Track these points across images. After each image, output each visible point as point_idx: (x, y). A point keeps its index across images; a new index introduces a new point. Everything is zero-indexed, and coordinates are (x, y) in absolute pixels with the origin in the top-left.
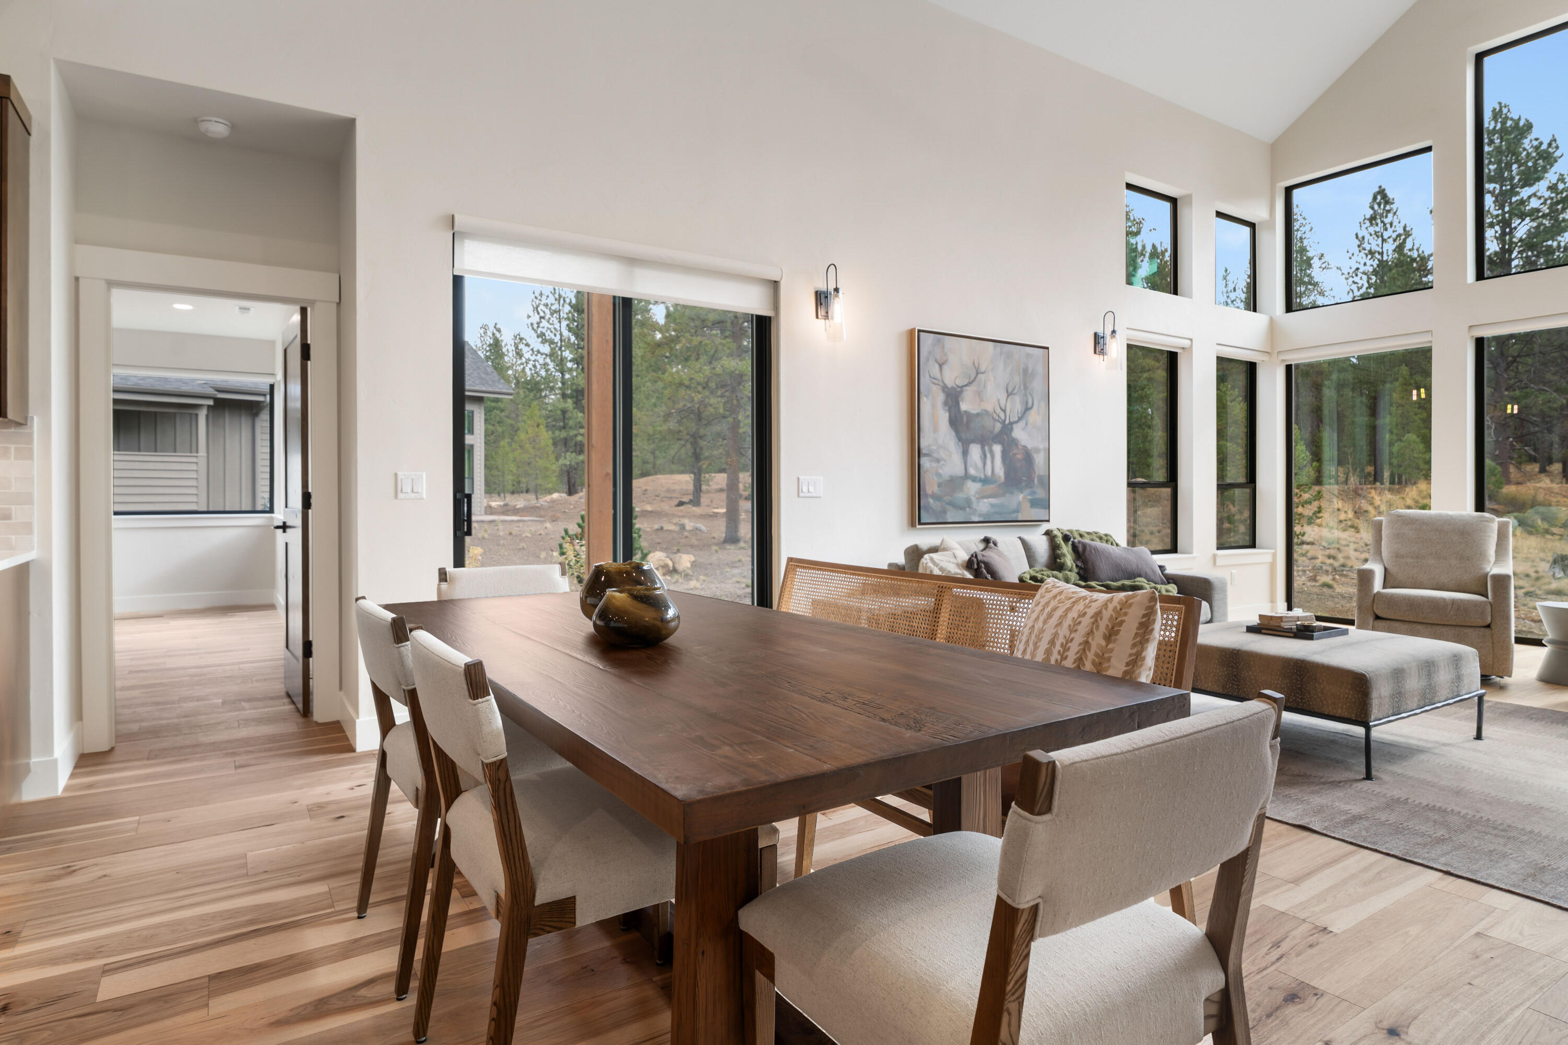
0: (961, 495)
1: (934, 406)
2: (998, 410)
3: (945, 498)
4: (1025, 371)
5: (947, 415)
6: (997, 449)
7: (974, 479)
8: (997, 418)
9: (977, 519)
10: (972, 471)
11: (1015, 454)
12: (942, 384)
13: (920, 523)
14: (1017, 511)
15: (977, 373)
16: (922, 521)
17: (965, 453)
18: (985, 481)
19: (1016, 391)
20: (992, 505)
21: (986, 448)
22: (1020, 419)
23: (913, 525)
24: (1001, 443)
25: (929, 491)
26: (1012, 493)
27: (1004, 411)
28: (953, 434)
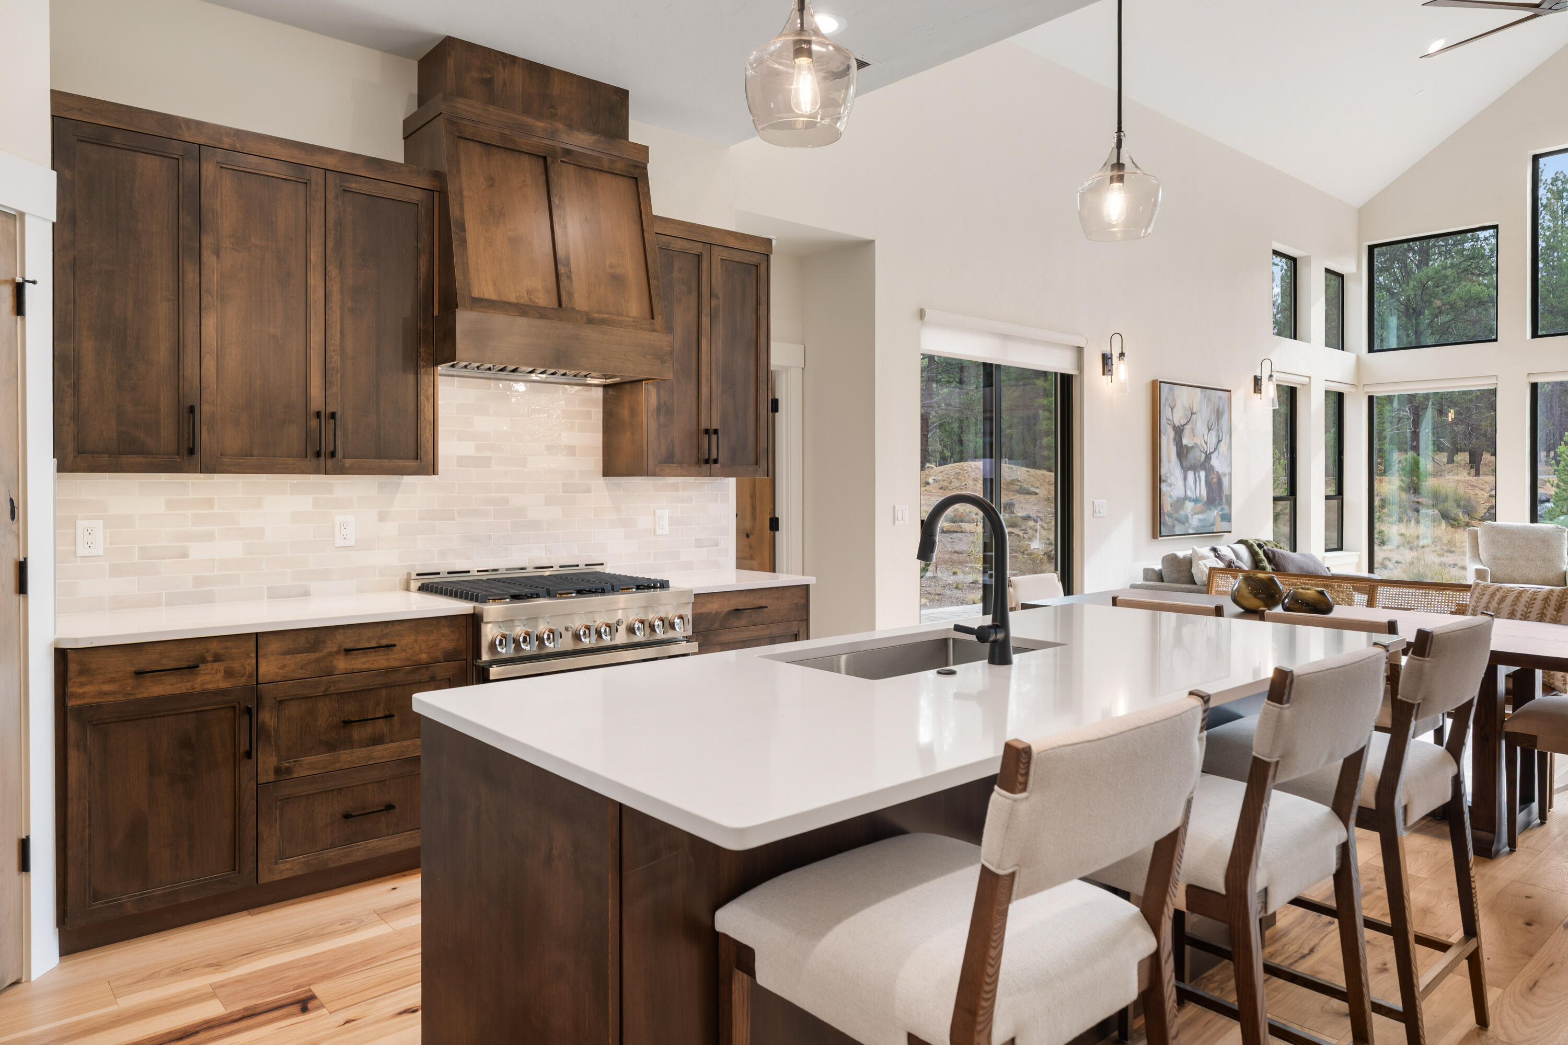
0: (1182, 513)
1: (1168, 441)
2: (1203, 443)
3: (1174, 515)
4: (1218, 410)
5: (1175, 448)
6: (1203, 474)
7: (1190, 500)
8: (1202, 450)
9: (1191, 532)
10: (1189, 494)
11: (1212, 478)
12: (1172, 424)
13: (1160, 537)
14: (1213, 525)
15: (1192, 414)
16: (1162, 535)
17: (1185, 479)
18: (1196, 501)
19: (1212, 428)
20: (1200, 520)
21: (1197, 474)
22: (1215, 449)
23: (1154, 536)
24: (1205, 469)
25: (1166, 511)
26: (1211, 510)
27: (1206, 444)
28: (1179, 463)
